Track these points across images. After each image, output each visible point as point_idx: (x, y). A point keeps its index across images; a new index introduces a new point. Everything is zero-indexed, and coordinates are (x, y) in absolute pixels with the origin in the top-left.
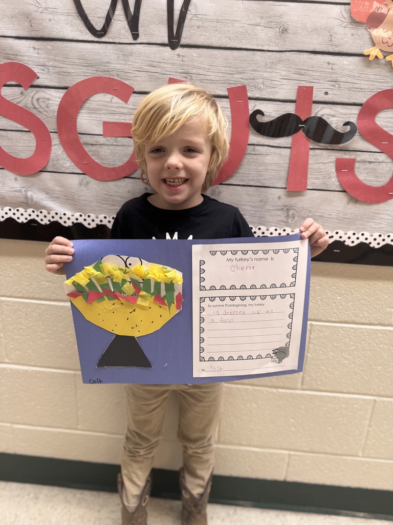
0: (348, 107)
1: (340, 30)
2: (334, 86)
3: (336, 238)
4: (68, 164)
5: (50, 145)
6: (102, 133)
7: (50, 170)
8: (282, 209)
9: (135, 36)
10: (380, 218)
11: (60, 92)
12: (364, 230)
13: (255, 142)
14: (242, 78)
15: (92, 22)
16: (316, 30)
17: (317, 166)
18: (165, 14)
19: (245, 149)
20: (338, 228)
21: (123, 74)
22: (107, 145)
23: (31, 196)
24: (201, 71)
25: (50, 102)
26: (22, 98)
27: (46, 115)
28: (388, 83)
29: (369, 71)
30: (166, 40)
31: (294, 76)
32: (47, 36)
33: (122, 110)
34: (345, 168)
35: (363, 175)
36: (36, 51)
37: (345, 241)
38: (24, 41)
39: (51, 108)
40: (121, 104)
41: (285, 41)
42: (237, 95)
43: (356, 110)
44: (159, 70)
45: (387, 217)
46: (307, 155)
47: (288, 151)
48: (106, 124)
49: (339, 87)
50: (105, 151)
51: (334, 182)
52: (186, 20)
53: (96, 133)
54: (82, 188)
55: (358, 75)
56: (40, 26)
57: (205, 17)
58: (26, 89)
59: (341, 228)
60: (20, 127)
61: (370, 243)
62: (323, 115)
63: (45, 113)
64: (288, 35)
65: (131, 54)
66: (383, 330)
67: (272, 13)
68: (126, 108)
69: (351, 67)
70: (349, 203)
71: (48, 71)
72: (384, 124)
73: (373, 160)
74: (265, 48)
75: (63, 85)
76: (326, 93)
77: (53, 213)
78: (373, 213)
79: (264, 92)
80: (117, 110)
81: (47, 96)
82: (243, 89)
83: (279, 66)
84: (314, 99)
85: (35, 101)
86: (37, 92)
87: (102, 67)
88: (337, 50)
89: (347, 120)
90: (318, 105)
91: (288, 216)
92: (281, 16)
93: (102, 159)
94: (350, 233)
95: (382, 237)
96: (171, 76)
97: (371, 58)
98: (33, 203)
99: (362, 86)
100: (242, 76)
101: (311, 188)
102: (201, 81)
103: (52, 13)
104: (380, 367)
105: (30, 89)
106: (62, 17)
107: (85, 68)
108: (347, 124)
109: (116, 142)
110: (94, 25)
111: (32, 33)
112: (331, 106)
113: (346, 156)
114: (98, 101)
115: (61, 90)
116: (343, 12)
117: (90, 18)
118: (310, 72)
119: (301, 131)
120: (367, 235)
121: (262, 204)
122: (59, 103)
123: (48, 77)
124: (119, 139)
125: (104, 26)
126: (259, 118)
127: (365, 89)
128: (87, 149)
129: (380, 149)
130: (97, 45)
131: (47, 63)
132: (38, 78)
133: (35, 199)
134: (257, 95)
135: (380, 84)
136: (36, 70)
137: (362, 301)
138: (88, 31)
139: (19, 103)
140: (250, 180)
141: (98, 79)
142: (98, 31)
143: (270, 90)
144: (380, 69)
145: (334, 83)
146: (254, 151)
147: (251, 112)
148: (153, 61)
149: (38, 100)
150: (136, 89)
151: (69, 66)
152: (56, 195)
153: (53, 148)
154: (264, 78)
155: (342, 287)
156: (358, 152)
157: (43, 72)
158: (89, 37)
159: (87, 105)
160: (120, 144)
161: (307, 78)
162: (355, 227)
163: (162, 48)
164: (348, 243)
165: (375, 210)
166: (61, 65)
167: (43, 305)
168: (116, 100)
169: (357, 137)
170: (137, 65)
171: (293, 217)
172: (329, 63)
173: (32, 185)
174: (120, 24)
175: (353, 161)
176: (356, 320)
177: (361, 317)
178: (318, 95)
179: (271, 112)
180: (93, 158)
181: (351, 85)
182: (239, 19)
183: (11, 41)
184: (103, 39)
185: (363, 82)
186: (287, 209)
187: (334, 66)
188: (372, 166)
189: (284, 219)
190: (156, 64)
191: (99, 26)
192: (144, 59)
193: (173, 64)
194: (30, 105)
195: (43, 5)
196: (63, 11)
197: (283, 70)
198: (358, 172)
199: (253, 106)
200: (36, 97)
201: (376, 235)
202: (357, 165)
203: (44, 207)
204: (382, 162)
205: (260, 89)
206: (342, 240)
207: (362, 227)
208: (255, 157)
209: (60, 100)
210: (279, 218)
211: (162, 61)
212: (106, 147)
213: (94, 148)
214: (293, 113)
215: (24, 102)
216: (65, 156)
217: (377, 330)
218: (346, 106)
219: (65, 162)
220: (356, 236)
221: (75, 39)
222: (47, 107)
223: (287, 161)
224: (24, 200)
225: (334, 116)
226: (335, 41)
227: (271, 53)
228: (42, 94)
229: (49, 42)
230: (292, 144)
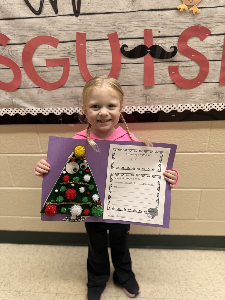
0: (172, 38)
2: (163, 27)
3: (173, 109)
4: (31, 83)
5: (20, 74)
6: (46, 66)
7: (22, 87)
8: (143, 96)
9: (56, 12)
10: (194, 96)
11: (22, 46)
12: (187, 103)
13: (125, 62)
14: (114, 29)
15: (34, 7)
17: (159, 71)
19: (120, 66)
20: (173, 103)
21: (53, 33)
22: (49, 71)
23: (15, 101)
24: (92, 27)
25: (18, 52)
27: (16, 59)
28: (192, 22)
29: (181, 17)
30: (72, 12)
31: (141, 24)
32: (11, 17)
33: (54, 52)
34: (173, 71)
35: (184, 74)
36: (7, 25)
37: (177, 110)
39: (19, 55)
40: (54, 49)
41: (135, 6)
42: (113, 38)
43: (176, 39)
44: (71, 29)
45: (198, 95)
46: (153, 66)
47: (143, 65)
48: (47, 60)
49: (166, 28)
50: (48, 74)
51: (169, 79)
53: (43, 66)
54: (40, 95)
55: (175, 20)
56: (7, 12)
58: (5, 46)
59: (175, 103)
60: (4, 66)
61: (191, 110)
62: (159, 44)
63: (16, 58)
64: (136, 2)
65: (55, 22)
66: (202, 154)
68: (56, 51)
69: (171, 16)
70: (177, 89)
71: (15, 36)
72: (192, 45)
73: (188, 65)
74: (125, 11)
75: (23, 42)
76: (160, 32)
77: (27, 109)
78: (190, 93)
79: (127, 35)
80: (52, 52)
81: (16, 49)
82: (115, 34)
83: (133, 20)
84: (153, 36)
86: (11, 47)
88: (163, 7)
89: (172, 45)
90: (156, 39)
91: (146, 100)
93: (47, 79)
94: (179, 106)
95: (197, 106)
96: (77, 32)
97: (181, 10)
98: (16, 105)
99: (178, 26)
100: (114, 27)
101: (157, 83)
102: (93, 32)
103: (13, 4)
104: (203, 174)
105: (7, 46)
106: (18, 6)
107: (33, 32)
108: (172, 47)
109: (54, 69)
110: (34, 8)
111: (4, 16)
112: (163, 38)
113: (174, 65)
114: (42, 49)
117: (32, 5)
118: (150, 21)
119: (148, 53)
120: (188, 105)
121: (132, 94)
122: (22, 52)
123: (15, 39)
124: (55, 67)
125: (40, 9)
126: (126, 49)
127: (180, 27)
128: (39, 74)
129: (191, 59)
130: (37, 19)
131: (14, 32)
132: (10, 40)
133: (17, 103)
134: (123, 37)
135: (188, 24)
136: (8, 36)
137: (189, 141)
138: (32, 12)
139: (2, 54)
140: (124, 82)
141: (40, 37)
142: (37, 12)
143: (130, 33)
144: (187, 16)
145: (163, 26)
146: (125, 66)
147: (121, 46)
148: (67, 25)
149: (11, 51)
150: (60, 41)
151: (25, 32)
152: (27, 100)
153: (22, 76)
154: (126, 27)
155: (178, 134)
156: (180, 62)
157: (12, 36)
159: (36, 51)
160: (55, 70)
161: (148, 25)
162: (181, 102)
163: (71, 17)
164: (179, 111)
165: (192, 92)
166: (21, 32)
167: (29, 156)
168: (51, 47)
169: (178, 54)
170: (59, 27)
171: (149, 100)
172: (159, 15)
173: (14, 96)
174: (48, 7)
175: (177, 67)
176: (187, 150)
177: (190, 149)
178: (155, 33)
179: (131, 45)
180: (43, 79)
181: (172, 26)
184: (40, 16)
185: (179, 24)
186: (146, 96)
187: (162, 17)
188: (187, 68)
189: (144, 101)
190: (69, 26)
191: (37, 9)
192: (63, 23)
193: (77, 25)
194: (8, 55)
195: (8, 1)
196: (18, 3)
197: (135, 22)
198: (181, 72)
199: (122, 43)
200: (10, 50)
201: (193, 105)
202: (180, 69)
203: (22, 107)
204: (193, 66)
205: (124, 33)
206: (176, 109)
207: (185, 101)
208: (126, 70)
209: (22, 50)
210: (142, 101)
211: (72, 24)
212: (49, 73)
213: (43, 74)
214: (143, 44)
215: (5, 53)
216: (29, 79)
218: (171, 38)
219: (29, 82)
220: (183, 107)
221: (26, 17)
222: (17, 54)
223: (143, 70)
224: (12, 104)
225: (165, 44)
226: (161, 3)
227: (128, 13)
228: (13, 48)
229: (13, 20)
230: (144, 61)
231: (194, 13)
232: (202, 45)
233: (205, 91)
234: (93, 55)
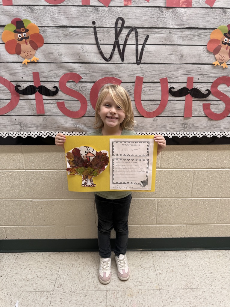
0: (207, 84)
1: (203, 55)
3: (204, 135)
5: (87, 106)
7: (86, 115)
8: (182, 125)
9: (123, 60)
10: (221, 126)
13: (171, 99)
15: (105, 56)
16: (194, 56)
17: (195, 107)
18: (135, 51)
19: (167, 102)
20: (204, 131)
21: (118, 75)
23: (78, 126)
24: (149, 73)
25: (87, 88)
26: (75, 87)
28: (222, 74)
29: (215, 69)
30: (135, 61)
31: (186, 73)
32: (86, 62)
34: (206, 107)
35: (213, 109)
36: (81, 68)
37: (207, 136)
38: (76, 64)
39: (88, 91)
41: (182, 60)
42: (164, 82)
43: (210, 85)
44: (132, 73)
45: (223, 125)
46: (192, 103)
47: (184, 102)
49: (203, 76)
51: (202, 113)
52: (143, 54)
55: (210, 72)
56: (83, 58)
57: (151, 52)
58: (77, 83)
59: (206, 131)
60: (74, 98)
61: (217, 136)
62: (197, 87)
63: (85, 93)
64: (183, 58)
65: (121, 68)
66: (223, 170)
67: (177, 50)
69: (208, 69)
70: (208, 121)
71: (86, 76)
72: (221, 89)
73: (217, 104)
74: (174, 63)
75: (93, 81)
76: (199, 79)
78: (218, 124)
81: (86, 86)
82: (166, 79)
83: (180, 70)
84: (194, 81)
85: (80, 87)
86: (82, 84)
87: (109, 73)
88: (202, 62)
89: (207, 89)
90: (195, 84)
91: (184, 127)
92: (180, 51)
94: (209, 133)
95: (222, 133)
96: (137, 76)
97: (215, 65)
99: (212, 76)
100: (166, 74)
101: (193, 116)
102: (149, 77)
103: (89, 53)
104: (222, 185)
105: (79, 83)
106: (93, 54)
107: (102, 74)
108: (207, 90)
111: (80, 61)
112: (200, 84)
113: (207, 102)
115: (92, 83)
116: (204, 48)
117: (104, 54)
118: (192, 71)
119: (189, 94)
120: (216, 133)
121: (174, 123)
122: (91, 88)
123: (86, 78)
125: (110, 57)
126: (173, 90)
129: (220, 99)
130: (107, 64)
131: (86, 73)
132: (82, 78)
133: (80, 128)
134: (172, 81)
135: (219, 75)
136: (81, 75)
137: (214, 159)
138: (103, 59)
139: (74, 89)
140: (169, 114)
141: (108, 78)
142: (107, 59)
143: (176, 79)
144: (219, 69)
145: (201, 75)
146: (171, 103)
147: (169, 88)
148: (130, 70)
149: (82, 87)
150: (123, 81)
151: (95, 73)
152: (89, 126)
154: (174, 74)
155: (206, 154)
156: (211, 101)
157: (84, 76)
158: (104, 61)
161: (191, 74)
162: (211, 130)
163: (134, 65)
164: (209, 136)
166: (92, 73)
169: (211, 95)
170: (123, 72)
171: (187, 128)
172: (199, 68)
173: (79, 122)
174: (116, 56)
175: (209, 105)
176: (212, 167)
177: (214, 166)
178: (195, 80)
179: (177, 87)
181: (208, 76)
182: (164, 52)
183: (71, 64)
184: (109, 62)
185: (212, 74)
186: (184, 124)
187: (201, 69)
188: (217, 106)
189: (183, 129)
191: (108, 57)
192: (127, 69)
193: (138, 71)
194: (78, 89)
195: (85, 50)
196: (93, 52)
199: (170, 86)
200: (81, 86)
201: (219, 132)
202: (211, 106)
203: (84, 131)
204: (221, 104)
205: (173, 79)
206: (206, 135)
207: (213, 130)
208: (171, 105)
209: (92, 87)
210: (181, 128)
211: (133, 70)
214: (186, 87)
217: (220, 170)
220: (212, 133)
221: (98, 62)
222: (86, 90)
223: (184, 106)
224: (75, 129)
225: (201, 87)
226: (201, 59)
227: (177, 65)
228: (84, 85)
229: (87, 64)
230: (185, 99)
231: (224, 68)
232: (228, 90)
233: (228, 122)
234: (147, 93)
